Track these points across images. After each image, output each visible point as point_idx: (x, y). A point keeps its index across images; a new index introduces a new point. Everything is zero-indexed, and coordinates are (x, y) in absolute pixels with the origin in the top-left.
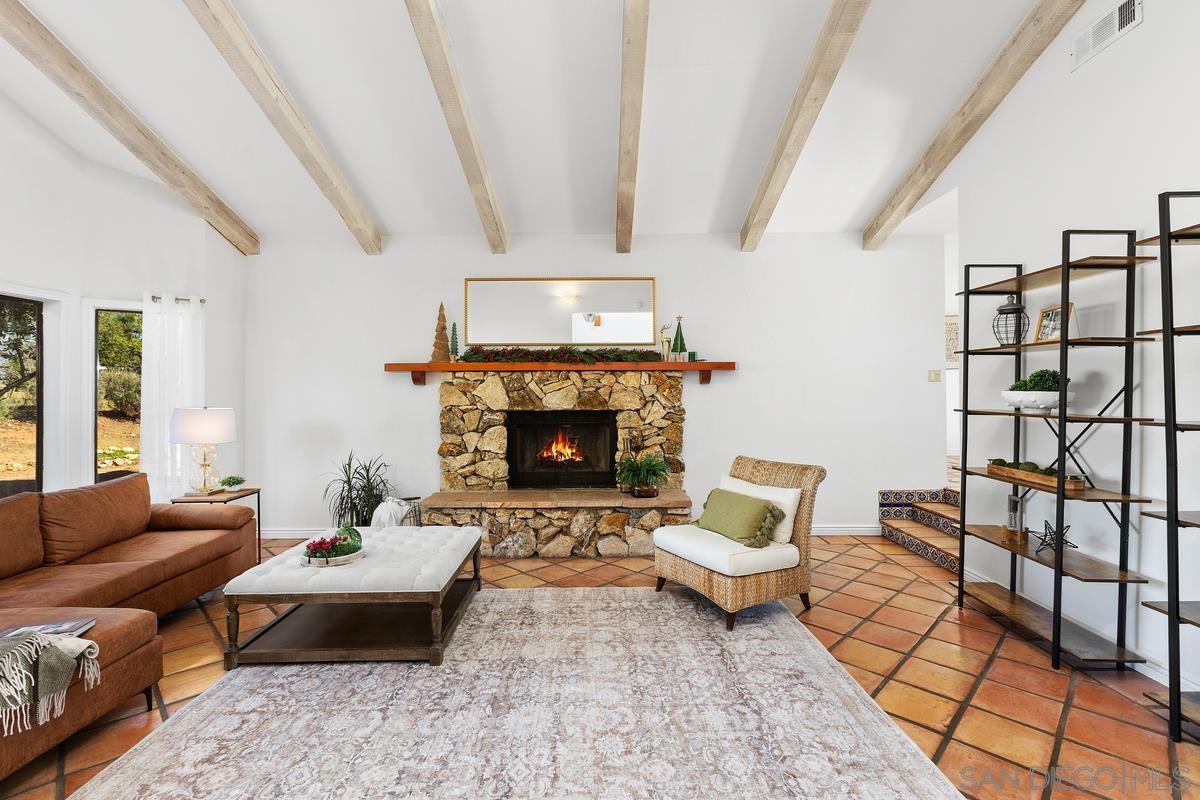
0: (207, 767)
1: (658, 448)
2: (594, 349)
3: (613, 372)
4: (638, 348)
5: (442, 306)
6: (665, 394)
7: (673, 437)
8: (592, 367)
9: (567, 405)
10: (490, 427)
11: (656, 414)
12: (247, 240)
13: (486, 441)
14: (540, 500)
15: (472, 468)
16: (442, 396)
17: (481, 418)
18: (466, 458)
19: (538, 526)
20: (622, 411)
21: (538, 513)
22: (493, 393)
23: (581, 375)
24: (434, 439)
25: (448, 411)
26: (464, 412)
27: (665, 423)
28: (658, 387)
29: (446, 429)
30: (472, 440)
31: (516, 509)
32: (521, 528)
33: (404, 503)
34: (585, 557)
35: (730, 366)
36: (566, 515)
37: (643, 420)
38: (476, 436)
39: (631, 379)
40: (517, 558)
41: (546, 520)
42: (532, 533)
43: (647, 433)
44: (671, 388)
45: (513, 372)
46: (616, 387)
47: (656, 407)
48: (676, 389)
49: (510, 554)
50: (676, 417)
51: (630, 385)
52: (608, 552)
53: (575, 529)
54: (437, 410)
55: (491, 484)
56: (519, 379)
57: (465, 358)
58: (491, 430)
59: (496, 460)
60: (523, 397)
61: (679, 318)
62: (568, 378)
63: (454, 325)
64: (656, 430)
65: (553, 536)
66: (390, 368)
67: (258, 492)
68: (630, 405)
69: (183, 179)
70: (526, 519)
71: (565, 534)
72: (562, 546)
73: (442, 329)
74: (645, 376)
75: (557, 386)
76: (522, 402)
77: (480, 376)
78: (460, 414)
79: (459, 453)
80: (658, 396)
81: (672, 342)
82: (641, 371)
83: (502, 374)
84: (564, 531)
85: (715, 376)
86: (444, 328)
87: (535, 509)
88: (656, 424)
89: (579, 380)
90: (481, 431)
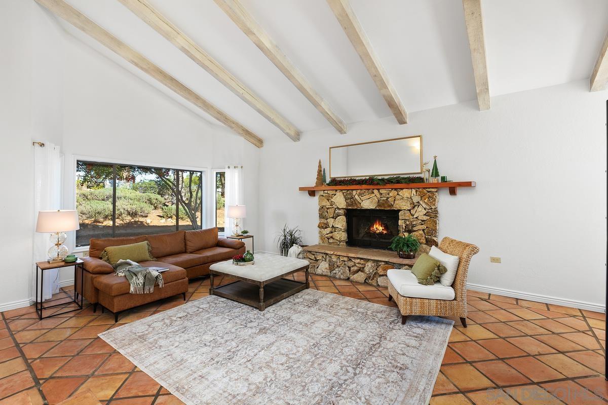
0: (179, 319)
1: (421, 232)
2: (386, 177)
3: (396, 189)
4: (411, 176)
5: (320, 161)
6: (426, 201)
7: (431, 226)
8: (385, 187)
9: (372, 207)
10: (339, 216)
11: (420, 212)
12: (259, 142)
13: (336, 222)
14: (350, 253)
15: (331, 235)
16: (319, 201)
17: (335, 212)
18: (328, 230)
19: (349, 266)
20: (401, 210)
21: (350, 259)
22: (340, 200)
23: (379, 191)
24: (317, 221)
25: (322, 208)
26: (328, 209)
27: (425, 218)
28: (421, 197)
29: (321, 216)
30: (331, 221)
31: (340, 256)
32: (343, 265)
33: (300, 247)
34: (371, 285)
35: (468, 185)
36: (362, 262)
37: (413, 215)
38: (332, 220)
39: (406, 193)
40: (340, 279)
41: (353, 263)
42: (347, 268)
43: (414, 223)
44: (429, 197)
45: (348, 190)
46: (398, 197)
47: (420, 209)
48: (432, 199)
49: (337, 277)
50: (433, 214)
51: (405, 196)
52: (383, 285)
53: (367, 269)
54: (318, 207)
55: (338, 243)
56: (351, 194)
57: (328, 185)
58: (338, 218)
59: (341, 232)
60: (352, 202)
61: (435, 157)
62: (373, 193)
63: (324, 169)
64: (420, 221)
65: (357, 272)
66: (301, 189)
67: (253, 237)
68: (405, 207)
69: (233, 125)
70: (345, 261)
71: (362, 271)
72: (360, 277)
73: (320, 171)
74: (414, 191)
75: (367, 197)
76: (352, 205)
77: (334, 192)
78: (326, 210)
79: (326, 228)
80: (421, 202)
81: (431, 171)
82: (412, 189)
83: (343, 191)
84: (361, 270)
85: (459, 191)
86: (321, 171)
87: (348, 257)
88: (420, 218)
89: (378, 194)
90: (334, 218)
